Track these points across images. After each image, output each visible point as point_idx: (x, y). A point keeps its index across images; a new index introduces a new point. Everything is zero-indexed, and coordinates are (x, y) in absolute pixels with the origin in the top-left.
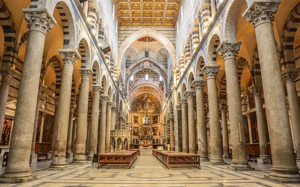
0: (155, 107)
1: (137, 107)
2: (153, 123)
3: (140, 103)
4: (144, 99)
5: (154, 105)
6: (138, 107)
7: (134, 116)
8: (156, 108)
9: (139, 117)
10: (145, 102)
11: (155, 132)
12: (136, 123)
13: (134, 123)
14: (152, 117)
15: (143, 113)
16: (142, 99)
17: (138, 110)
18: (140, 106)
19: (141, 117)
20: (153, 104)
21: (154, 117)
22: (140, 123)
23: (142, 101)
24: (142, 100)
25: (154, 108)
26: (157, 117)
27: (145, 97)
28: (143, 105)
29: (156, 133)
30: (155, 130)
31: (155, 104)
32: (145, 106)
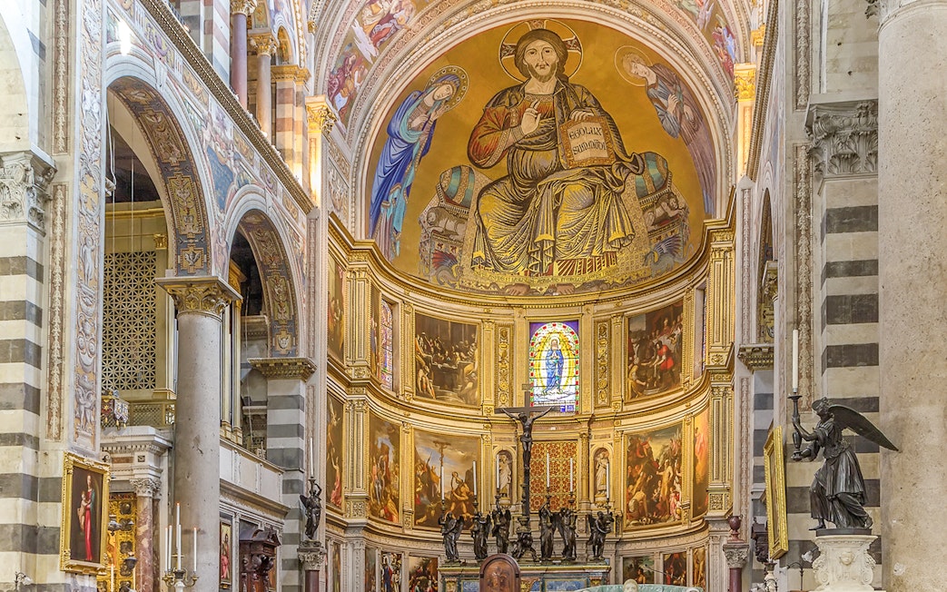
0: (650, 217)
1: (462, 220)
2: (637, 393)
3: (482, 179)
4: (530, 125)
5: (642, 195)
6: (468, 232)
7: (425, 325)
8: (663, 221)
9: (487, 336)
10: (544, 159)
11: (650, 487)
12: (451, 396)
13: (421, 392)
14: (619, 329)
15: (530, 292)
16: (506, 125)
17: (465, 261)
18: (495, 208)
19: (505, 332)
20: (633, 181)
21: (640, 326)
22: (488, 401)
23: (512, 149)
24: (508, 137)
25: (643, 224)
26: (672, 314)
27: (533, 87)
28: (523, 205)
29: (661, 491)
30: (653, 468)
31: (653, 171)
32: (546, 215)
